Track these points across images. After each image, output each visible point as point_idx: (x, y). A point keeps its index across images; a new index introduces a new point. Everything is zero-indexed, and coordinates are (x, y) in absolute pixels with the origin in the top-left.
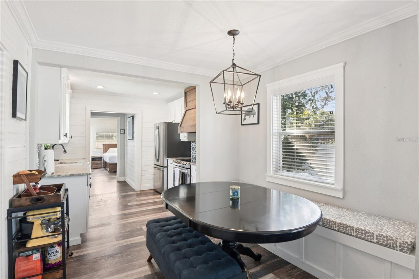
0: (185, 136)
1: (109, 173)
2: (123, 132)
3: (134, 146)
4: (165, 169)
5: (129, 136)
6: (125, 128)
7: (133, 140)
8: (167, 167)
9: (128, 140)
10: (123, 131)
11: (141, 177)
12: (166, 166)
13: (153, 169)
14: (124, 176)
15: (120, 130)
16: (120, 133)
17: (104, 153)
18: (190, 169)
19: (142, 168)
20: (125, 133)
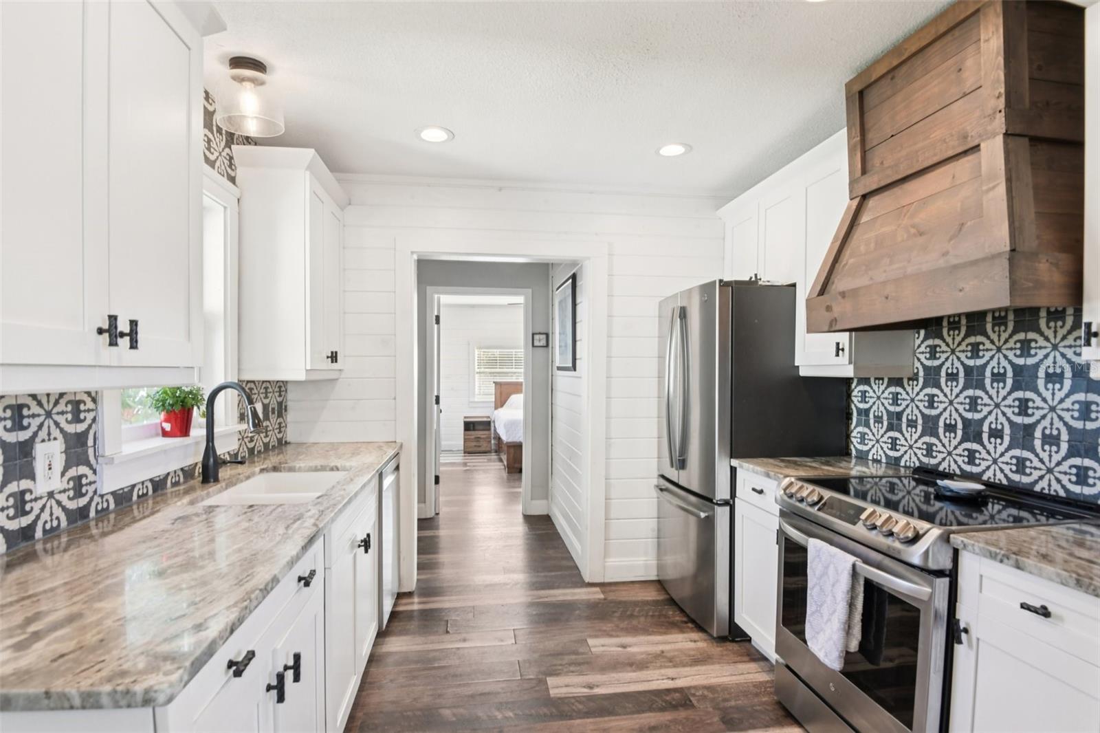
0: (838, 349)
1: (505, 474)
2: (543, 343)
3: (580, 396)
4: (722, 514)
5: (560, 357)
6: (548, 328)
7: (575, 370)
8: (730, 504)
9: (559, 368)
10: (540, 339)
11: (607, 526)
12: (729, 497)
13: (654, 493)
14: (547, 498)
15: (533, 334)
16: (533, 346)
17: (496, 408)
18: (952, 575)
19: (608, 487)
20: (547, 346)
